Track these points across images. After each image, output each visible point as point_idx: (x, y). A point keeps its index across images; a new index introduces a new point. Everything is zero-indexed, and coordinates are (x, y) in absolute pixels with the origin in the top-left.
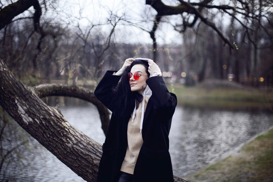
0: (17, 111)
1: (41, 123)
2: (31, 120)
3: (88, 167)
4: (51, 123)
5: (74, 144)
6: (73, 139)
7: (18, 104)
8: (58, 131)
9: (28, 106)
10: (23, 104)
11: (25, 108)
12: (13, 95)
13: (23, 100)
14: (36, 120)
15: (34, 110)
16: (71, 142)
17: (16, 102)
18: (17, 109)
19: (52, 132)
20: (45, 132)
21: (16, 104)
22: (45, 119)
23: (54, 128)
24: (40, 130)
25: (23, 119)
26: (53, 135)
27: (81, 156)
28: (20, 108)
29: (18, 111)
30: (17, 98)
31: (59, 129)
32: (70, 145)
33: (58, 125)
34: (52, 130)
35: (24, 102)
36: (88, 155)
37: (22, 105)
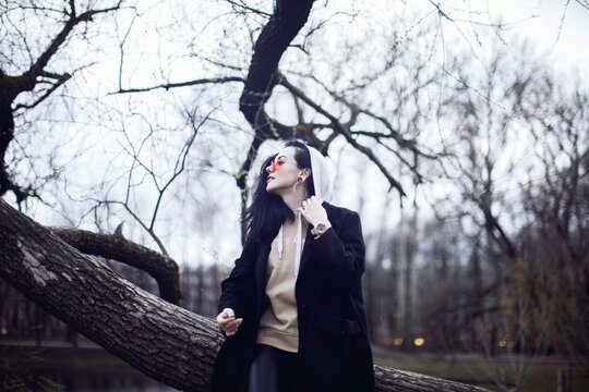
0: (21, 263)
1: (76, 279)
2: (52, 276)
3: (179, 349)
4: (97, 280)
5: (148, 312)
6: (146, 304)
7: (23, 250)
8: (113, 292)
9: (45, 252)
10: (34, 248)
11: (39, 255)
12: (13, 233)
13: (33, 242)
14: (64, 274)
15: (59, 257)
16: (141, 309)
17: (20, 245)
18: (22, 259)
19: (99, 294)
20: (84, 296)
21: (19, 250)
22: (84, 272)
23: (104, 286)
24: (74, 293)
25: (35, 276)
26: (103, 298)
27: (164, 332)
28: (28, 256)
29: (24, 263)
30: (22, 238)
31: (114, 288)
32: (138, 315)
33: (113, 282)
34: (100, 290)
35: (36, 245)
36: (178, 328)
37: (32, 250)
